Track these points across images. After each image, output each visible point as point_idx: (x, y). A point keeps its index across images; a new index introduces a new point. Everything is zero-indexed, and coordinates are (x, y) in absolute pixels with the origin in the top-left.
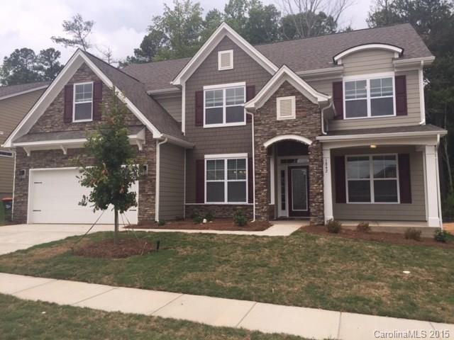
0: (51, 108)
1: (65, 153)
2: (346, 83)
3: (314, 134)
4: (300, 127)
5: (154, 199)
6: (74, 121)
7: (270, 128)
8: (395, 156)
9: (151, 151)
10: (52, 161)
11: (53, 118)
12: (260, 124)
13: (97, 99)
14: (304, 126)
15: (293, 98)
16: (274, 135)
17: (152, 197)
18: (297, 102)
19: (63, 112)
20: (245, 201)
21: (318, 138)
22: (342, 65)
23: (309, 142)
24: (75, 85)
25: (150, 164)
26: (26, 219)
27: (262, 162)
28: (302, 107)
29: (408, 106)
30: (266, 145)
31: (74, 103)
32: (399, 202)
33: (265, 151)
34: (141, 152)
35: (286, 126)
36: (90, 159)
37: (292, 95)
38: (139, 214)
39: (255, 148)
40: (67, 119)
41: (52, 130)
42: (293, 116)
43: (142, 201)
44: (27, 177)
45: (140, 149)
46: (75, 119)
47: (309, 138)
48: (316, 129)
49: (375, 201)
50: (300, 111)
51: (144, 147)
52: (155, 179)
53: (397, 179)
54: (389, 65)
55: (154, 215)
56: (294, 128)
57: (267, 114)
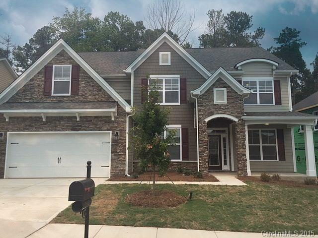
0: (31, 83)
1: (44, 120)
2: (244, 82)
3: (240, 115)
4: (230, 109)
5: (125, 158)
6: (53, 94)
7: (209, 109)
8: (275, 130)
9: (122, 121)
10: (30, 126)
11: (33, 91)
12: (202, 106)
13: (75, 78)
14: (232, 109)
15: (225, 90)
16: (212, 114)
17: (123, 156)
18: (227, 92)
19: (42, 87)
20: (180, 159)
21: (243, 117)
22: (241, 70)
23: (236, 120)
24: (54, 66)
25: (120, 131)
26: (4, 174)
27: (204, 132)
28: (231, 96)
29: (282, 99)
30: (207, 120)
31: (53, 80)
32: (278, 160)
33: (206, 124)
34: (113, 122)
35: (220, 108)
36: (68, 126)
37: (224, 87)
38: (112, 169)
39: (198, 122)
40: (47, 93)
41: (31, 101)
42: (225, 102)
43: (114, 160)
44: (5, 139)
45: (113, 119)
46: (54, 93)
47: (237, 117)
48: (241, 111)
49: (264, 159)
50: (230, 99)
51: (116, 118)
52: (125, 142)
53: (277, 145)
54: (270, 73)
55: (125, 170)
56: (226, 110)
57: (207, 99)
